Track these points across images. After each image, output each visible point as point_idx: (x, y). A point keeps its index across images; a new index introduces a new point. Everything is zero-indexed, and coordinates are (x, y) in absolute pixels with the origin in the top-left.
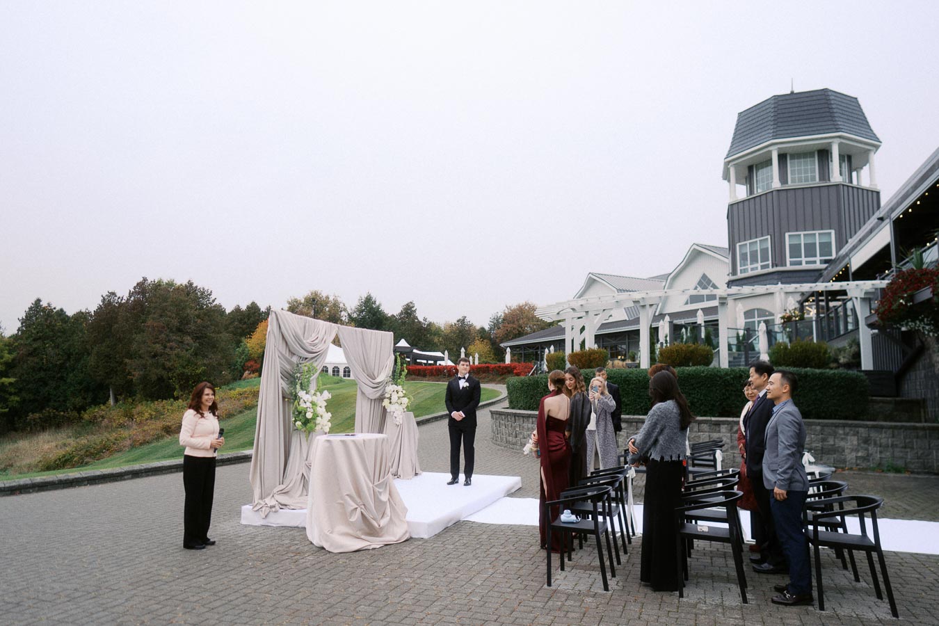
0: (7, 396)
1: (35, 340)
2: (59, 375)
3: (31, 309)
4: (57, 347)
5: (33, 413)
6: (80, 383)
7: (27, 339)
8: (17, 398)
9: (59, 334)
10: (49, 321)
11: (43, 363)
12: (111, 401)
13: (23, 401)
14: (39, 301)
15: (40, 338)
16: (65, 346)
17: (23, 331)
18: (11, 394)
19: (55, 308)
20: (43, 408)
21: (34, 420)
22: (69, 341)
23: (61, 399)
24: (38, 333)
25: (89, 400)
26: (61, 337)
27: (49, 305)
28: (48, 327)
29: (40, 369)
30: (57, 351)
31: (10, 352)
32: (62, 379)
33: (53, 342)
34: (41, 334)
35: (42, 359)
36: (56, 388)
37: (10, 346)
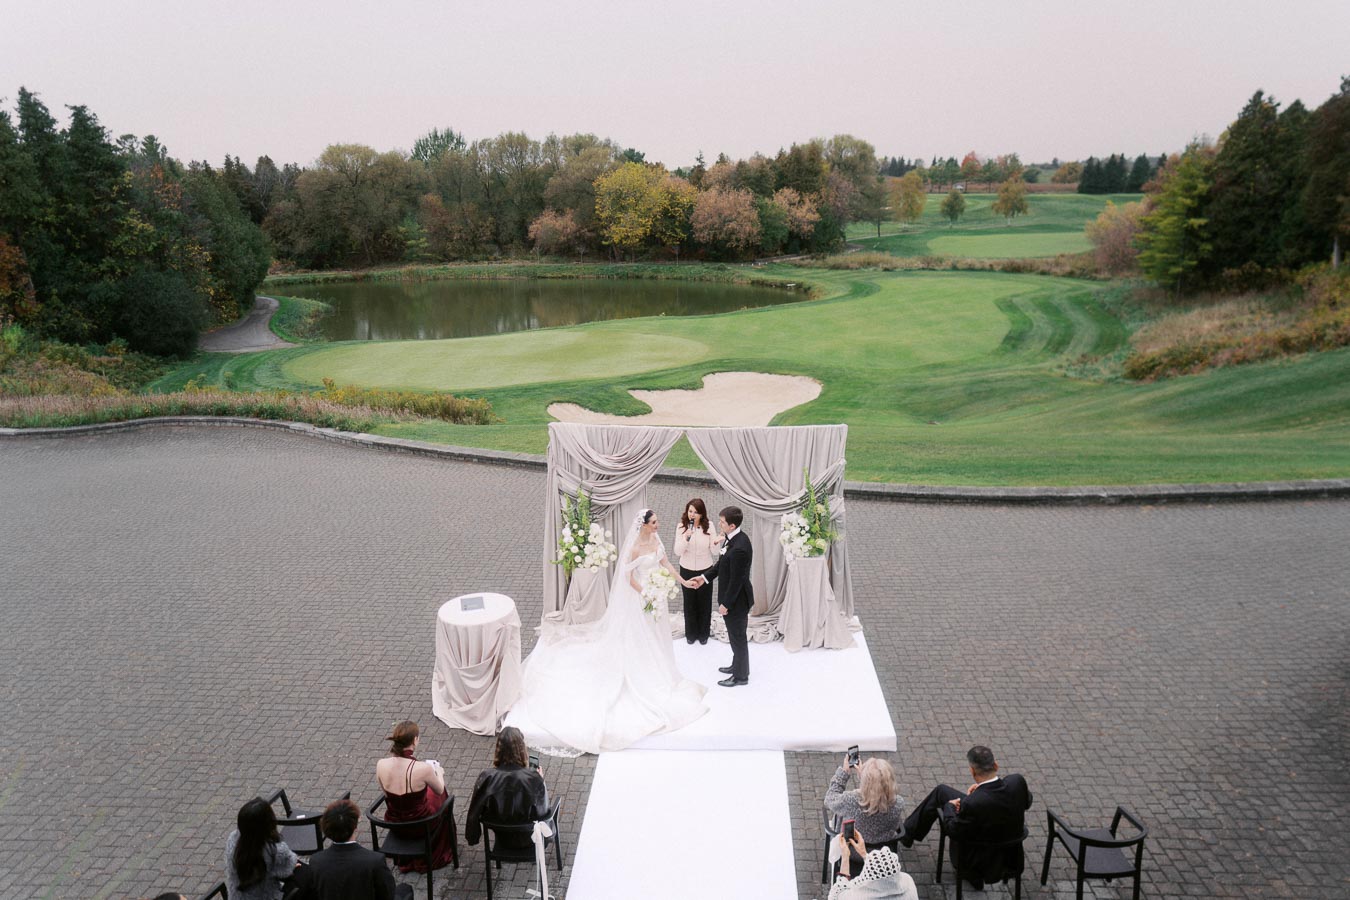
0: (1198, 243)
2: (1272, 212)
3: (1246, 109)
4: (1272, 168)
5: (1229, 269)
6: (1300, 225)
8: (1209, 247)
9: (1281, 146)
10: (1266, 128)
11: (1249, 195)
12: (1335, 258)
13: (1217, 251)
14: (1260, 94)
15: (1250, 155)
16: (1285, 166)
18: (1203, 240)
19: (1278, 105)
20: (1245, 261)
21: (1232, 276)
22: (1294, 155)
23: (1271, 249)
24: (1247, 147)
25: (1308, 252)
26: (1281, 151)
27: (1270, 99)
28: (1264, 136)
29: (1245, 203)
30: (1272, 174)
31: (1206, 179)
32: (1276, 217)
33: (1268, 159)
34: (1251, 150)
35: (1248, 188)
36: (1265, 231)
37: (1207, 169)
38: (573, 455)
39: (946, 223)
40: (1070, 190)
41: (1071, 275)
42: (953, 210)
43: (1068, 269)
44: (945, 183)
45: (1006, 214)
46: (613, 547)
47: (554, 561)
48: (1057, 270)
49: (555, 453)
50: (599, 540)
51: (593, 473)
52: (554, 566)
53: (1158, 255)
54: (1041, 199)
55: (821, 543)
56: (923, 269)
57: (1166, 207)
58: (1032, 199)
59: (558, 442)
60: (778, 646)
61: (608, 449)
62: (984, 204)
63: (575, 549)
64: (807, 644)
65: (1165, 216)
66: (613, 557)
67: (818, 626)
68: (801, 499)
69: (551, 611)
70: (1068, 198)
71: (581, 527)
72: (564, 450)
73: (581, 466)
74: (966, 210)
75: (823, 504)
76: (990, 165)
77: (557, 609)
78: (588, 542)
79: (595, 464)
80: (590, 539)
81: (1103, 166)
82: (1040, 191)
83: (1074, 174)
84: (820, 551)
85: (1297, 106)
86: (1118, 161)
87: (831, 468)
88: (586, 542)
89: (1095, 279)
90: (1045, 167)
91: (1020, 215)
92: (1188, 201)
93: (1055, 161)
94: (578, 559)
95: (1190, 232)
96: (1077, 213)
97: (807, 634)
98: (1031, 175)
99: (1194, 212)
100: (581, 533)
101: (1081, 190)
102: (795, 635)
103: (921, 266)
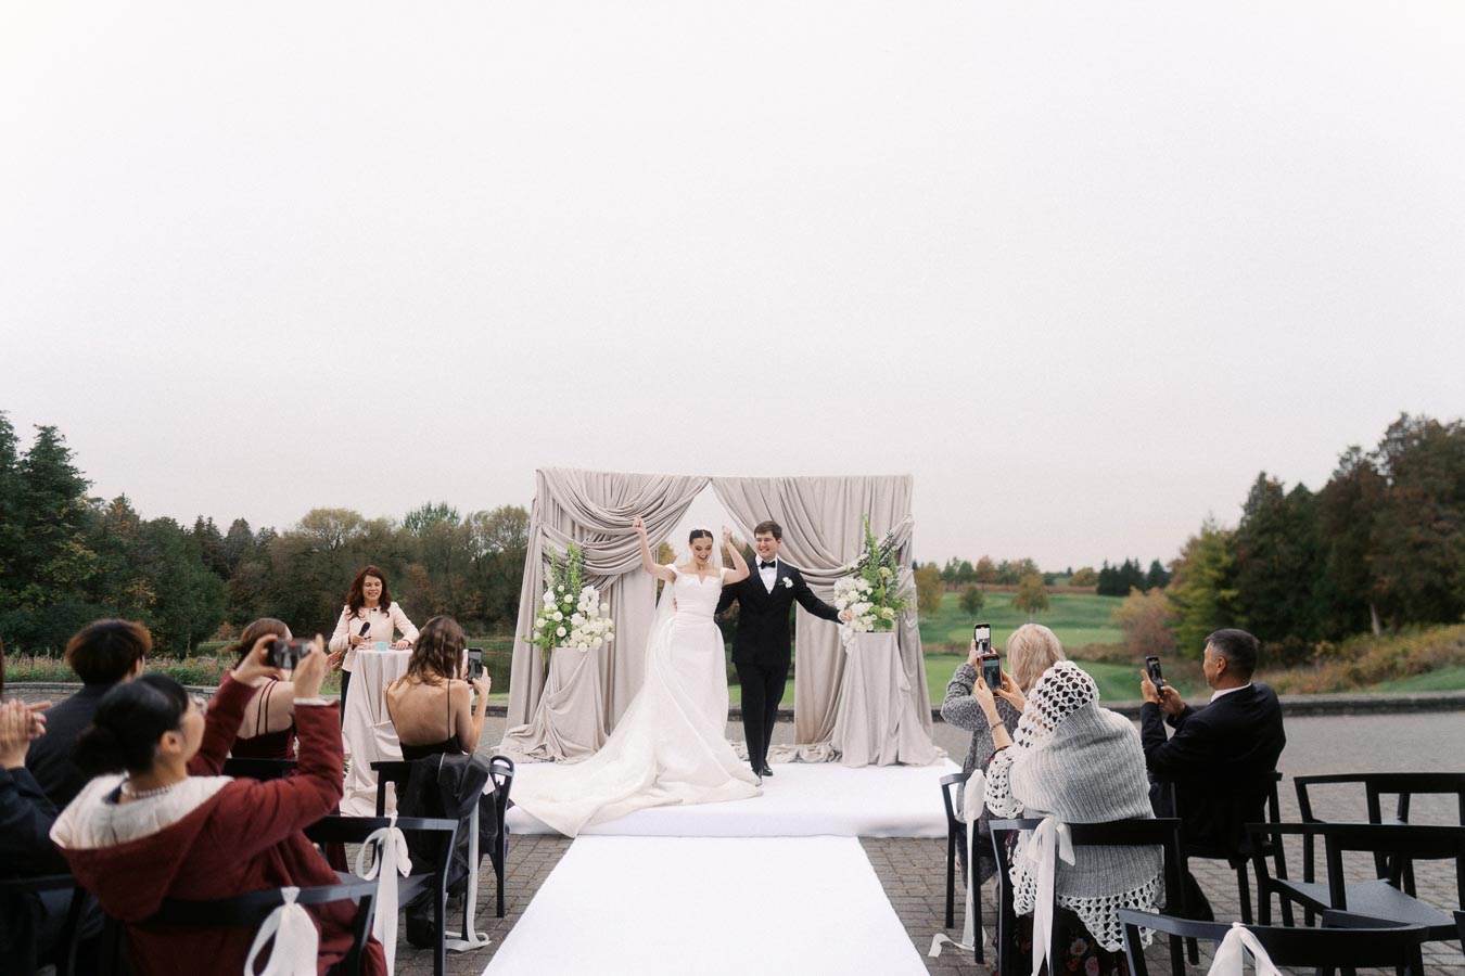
0: (1232, 615)
1: (1261, 533)
2: (1300, 585)
3: (1254, 488)
4: (1293, 541)
6: (1332, 597)
7: (1250, 532)
8: (1245, 620)
9: (1296, 522)
10: (1276, 505)
11: (1274, 567)
12: (1375, 626)
14: (1263, 475)
15: (1267, 530)
16: (1304, 540)
17: (1248, 522)
18: (1237, 613)
19: (1283, 486)
20: (1285, 635)
21: (1274, 652)
22: (1310, 531)
23: (1308, 622)
24: (1262, 523)
25: (1347, 623)
26: (1296, 526)
27: (1275, 479)
28: (1276, 512)
29: (1272, 576)
30: (1293, 548)
31: (1229, 552)
32: (1306, 591)
33: (1286, 533)
34: (1267, 524)
35: (1272, 561)
36: (1298, 604)
37: (1228, 543)
38: (565, 507)
39: (966, 619)
40: (1090, 592)
41: (1104, 660)
42: (972, 605)
43: (1100, 654)
44: (961, 583)
45: (1027, 611)
46: (610, 622)
47: (528, 638)
48: (1090, 656)
49: (541, 507)
50: (592, 609)
51: (589, 531)
52: (528, 645)
53: (1194, 628)
54: (1060, 600)
55: (888, 612)
56: (946, 654)
57: (1194, 581)
58: (1053, 599)
59: (547, 490)
60: (833, 766)
61: (609, 501)
62: (1003, 602)
63: (558, 616)
64: (873, 760)
65: (1193, 589)
66: (611, 637)
67: (889, 731)
68: (860, 563)
69: (517, 725)
70: (1089, 600)
71: (567, 591)
72: (554, 500)
73: (574, 523)
74: (986, 607)
75: (889, 567)
76: (1005, 567)
77: (526, 722)
78: (577, 611)
79: (594, 517)
80: (579, 607)
81: (1119, 569)
82: (1060, 592)
83: (1090, 579)
84: (887, 624)
85: (1300, 489)
86: (1134, 565)
87: (894, 530)
88: (573, 610)
89: (1130, 665)
90: (1060, 575)
91: (1042, 611)
92: (1215, 574)
93: (1069, 570)
94: (561, 631)
95: (1223, 605)
96: (1098, 613)
97: (874, 745)
98: (1049, 579)
99: (1221, 584)
100: (569, 598)
101: (1101, 591)
102: (857, 748)
103: (944, 651)
